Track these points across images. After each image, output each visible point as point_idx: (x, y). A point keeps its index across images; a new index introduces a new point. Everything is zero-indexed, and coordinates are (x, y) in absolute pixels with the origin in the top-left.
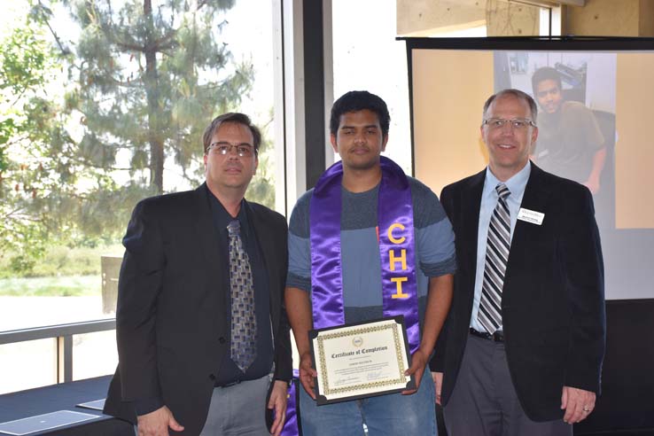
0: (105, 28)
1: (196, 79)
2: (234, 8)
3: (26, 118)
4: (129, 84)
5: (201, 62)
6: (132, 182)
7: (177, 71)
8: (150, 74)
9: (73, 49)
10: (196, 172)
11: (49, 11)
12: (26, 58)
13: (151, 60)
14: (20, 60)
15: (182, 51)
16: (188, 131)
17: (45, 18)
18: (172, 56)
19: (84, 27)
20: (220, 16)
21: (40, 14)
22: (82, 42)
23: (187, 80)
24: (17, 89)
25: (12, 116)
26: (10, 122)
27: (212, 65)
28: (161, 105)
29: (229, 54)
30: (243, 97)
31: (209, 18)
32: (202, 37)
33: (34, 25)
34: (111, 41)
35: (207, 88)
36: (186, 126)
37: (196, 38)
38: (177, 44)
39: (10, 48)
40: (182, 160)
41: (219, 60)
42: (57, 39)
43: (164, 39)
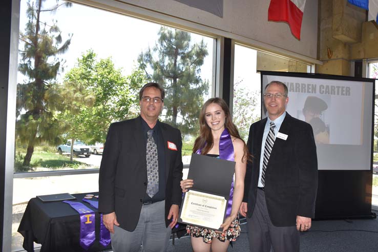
0: (162, 70)
1: (189, 87)
2: (203, 65)
3: (136, 98)
4: (167, 88)
5: (191, 82)
6: (166, 120)
7: (183, 85)
8: (175, 85)
9: (151, 77)
10: (187, 118)
11: (145, 65)
12: (138, 80)
13: (175, 81)
14: (136, 80)
15: (185, 78)
16: (185, 104)
17: (144, 68)
18: (181, 79)
19: (155, 70)
20: (198, 68)
21: (143, 67)
22: (154, 75)
23: (185, 88)
24: (134, 90)
25: (131, 98)
26: (130, 100)
27: (194, 83)
28: (177, 95)
29: (201, 79)
30: (204, 94)
31: (195, 68)
32: (191, 74)
33: (141, 70)
34: (163, 74)
35: (192, 90)
36: (185, 102)
37: (189, 74)
38: (183, 76)
39: (133, 77)
40: (183, 114)
41: (197, 81)
42: (147, 74)
43: (179, 74)
